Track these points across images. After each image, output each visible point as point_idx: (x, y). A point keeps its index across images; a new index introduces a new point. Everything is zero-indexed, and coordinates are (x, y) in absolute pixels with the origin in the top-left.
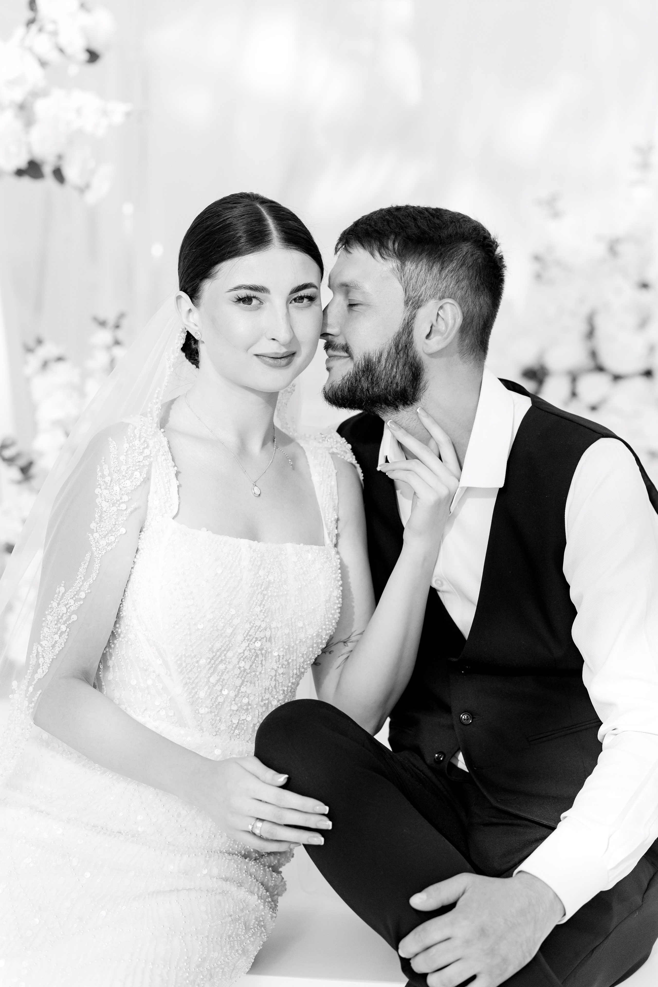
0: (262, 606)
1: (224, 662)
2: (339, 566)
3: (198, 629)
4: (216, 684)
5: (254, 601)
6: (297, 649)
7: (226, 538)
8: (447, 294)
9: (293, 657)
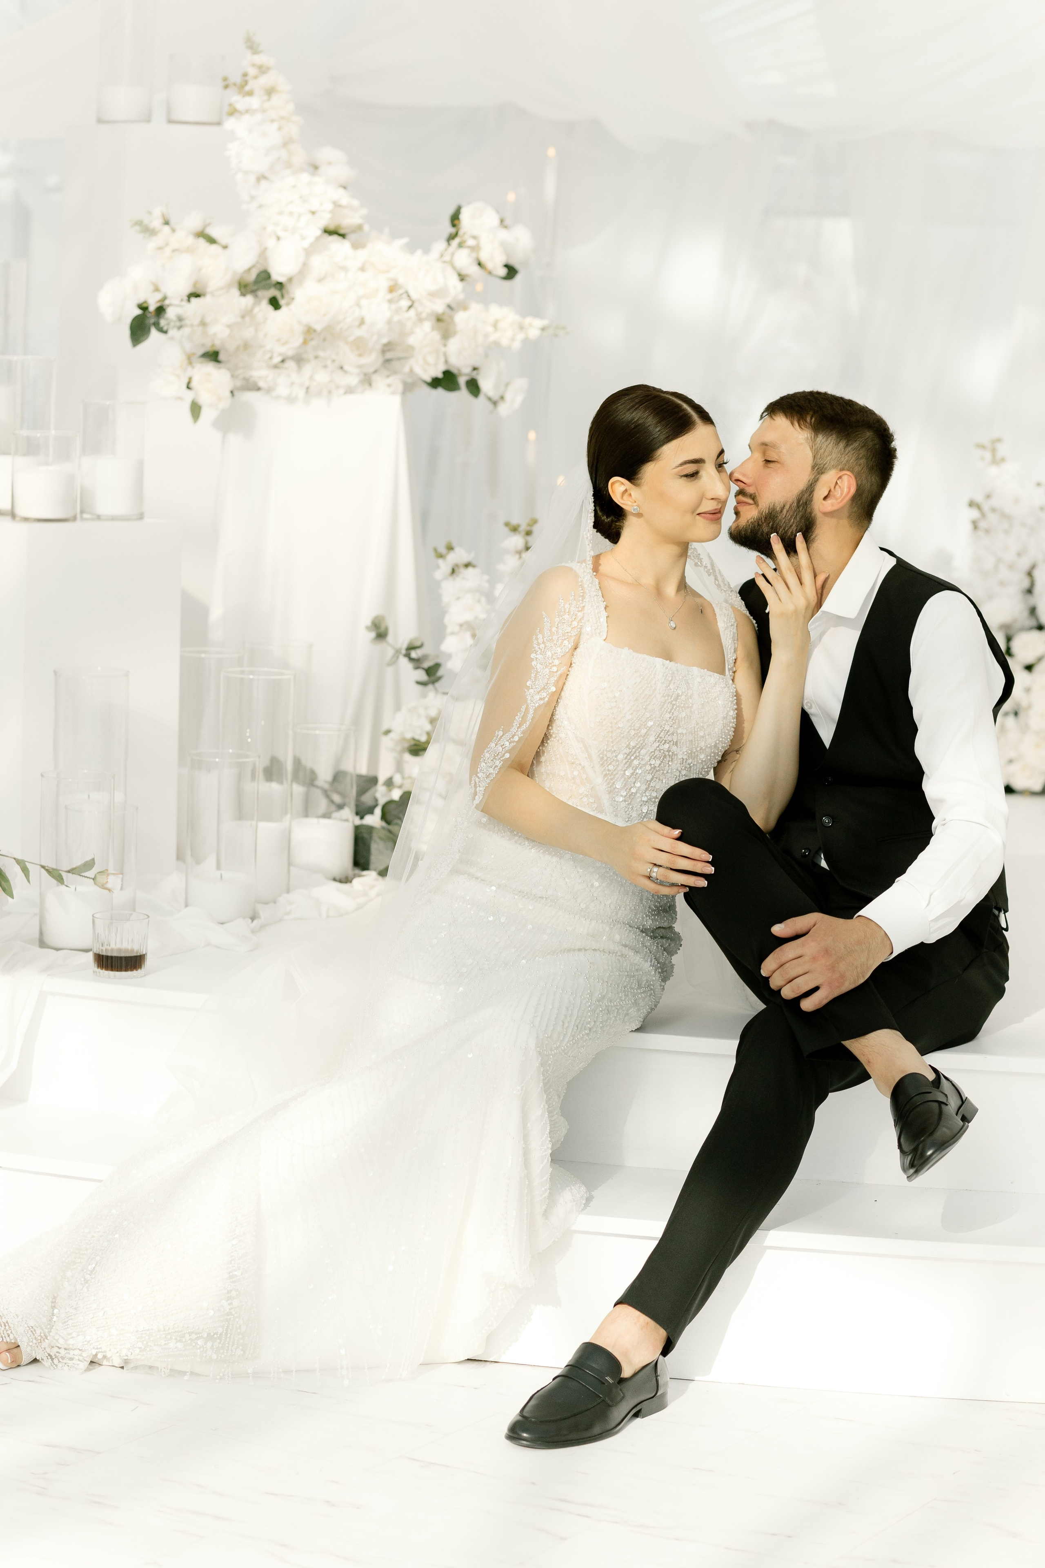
0: (671, 714)
1: (638, 758)
2: (735, 694)
3: (619, 728)
4: (631, 776)
5: (665, 709)
6: (697, 755)
7: (645, 656)
8: (847, 467)
9: (694, 762)
